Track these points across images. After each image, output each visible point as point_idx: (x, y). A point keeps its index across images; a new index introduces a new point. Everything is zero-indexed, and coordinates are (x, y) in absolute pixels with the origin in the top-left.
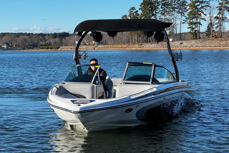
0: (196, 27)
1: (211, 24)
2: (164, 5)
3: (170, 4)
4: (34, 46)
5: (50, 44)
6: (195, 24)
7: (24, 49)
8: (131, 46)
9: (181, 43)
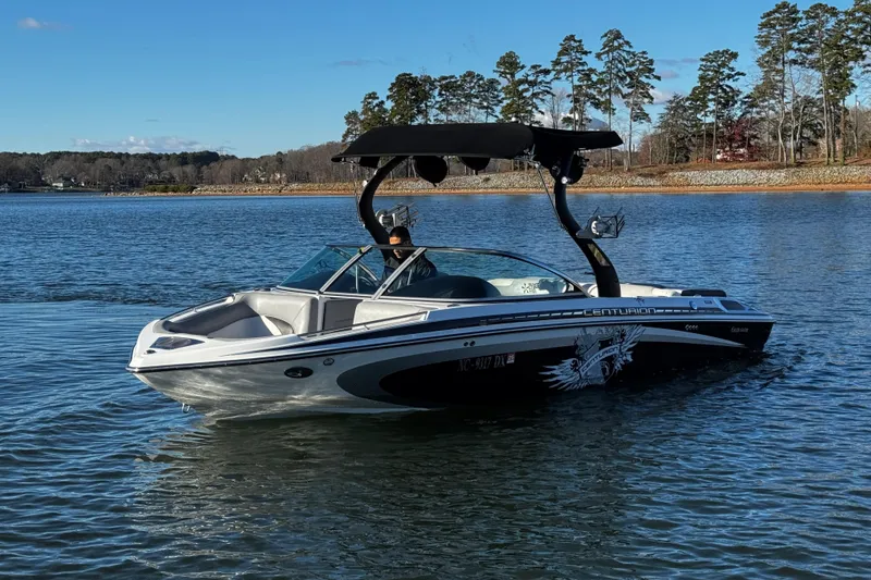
2: (446, 87)
3: (461, 87)
4: (133, 184)
5: (171, 180)
7: (107, 191)
9: (487, 180)
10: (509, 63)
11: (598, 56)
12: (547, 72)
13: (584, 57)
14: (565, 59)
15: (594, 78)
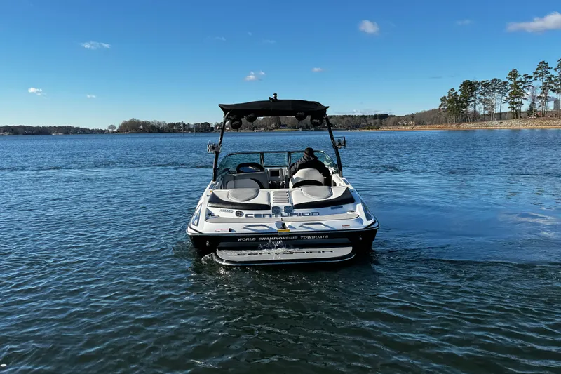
0: (517, 106)
1: (533, 104)
2: (485, 85)
3: (491, 85)
4: (356, 127)
5: (371, 125)
6: (516, 103)
8: (449, 125)
9: (501, 123)
10: (514, 74)
11: (556, 69)
12: (531, 77)
13: (549, 71)
14: (539, 71)
15: (553, 79)
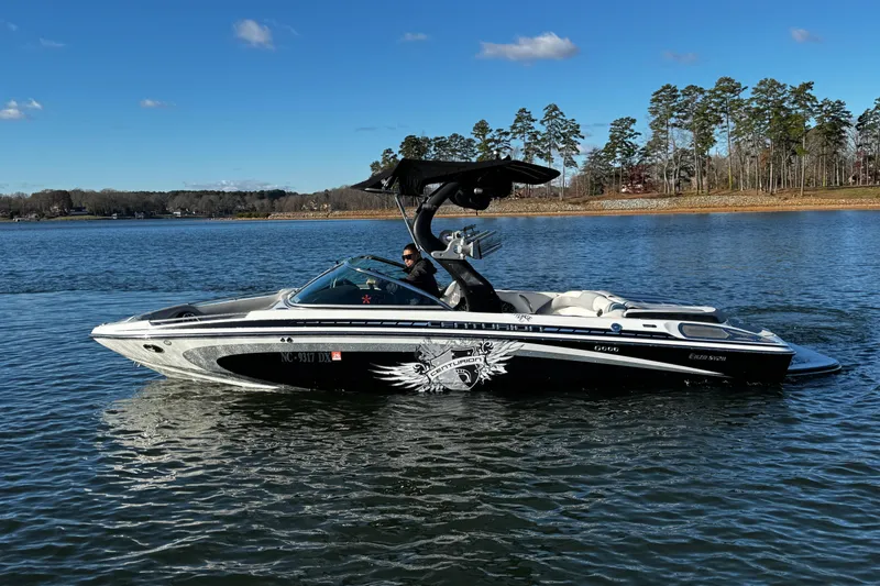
2: (439, 145)
3: (449, 145)
4: (227, 212)
5: (254, 209)
7: (210, 217)
8: (387, 212)
10: (482, 128)
11: (542, 122)
12: (507, 134)
13: (533, 124)
14: (519, 124)
